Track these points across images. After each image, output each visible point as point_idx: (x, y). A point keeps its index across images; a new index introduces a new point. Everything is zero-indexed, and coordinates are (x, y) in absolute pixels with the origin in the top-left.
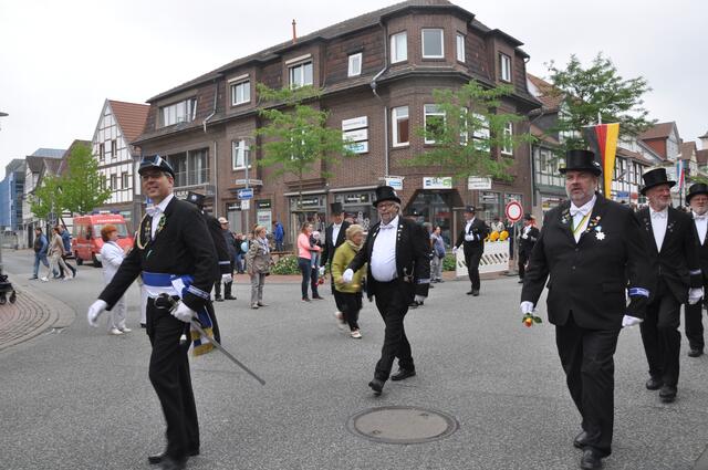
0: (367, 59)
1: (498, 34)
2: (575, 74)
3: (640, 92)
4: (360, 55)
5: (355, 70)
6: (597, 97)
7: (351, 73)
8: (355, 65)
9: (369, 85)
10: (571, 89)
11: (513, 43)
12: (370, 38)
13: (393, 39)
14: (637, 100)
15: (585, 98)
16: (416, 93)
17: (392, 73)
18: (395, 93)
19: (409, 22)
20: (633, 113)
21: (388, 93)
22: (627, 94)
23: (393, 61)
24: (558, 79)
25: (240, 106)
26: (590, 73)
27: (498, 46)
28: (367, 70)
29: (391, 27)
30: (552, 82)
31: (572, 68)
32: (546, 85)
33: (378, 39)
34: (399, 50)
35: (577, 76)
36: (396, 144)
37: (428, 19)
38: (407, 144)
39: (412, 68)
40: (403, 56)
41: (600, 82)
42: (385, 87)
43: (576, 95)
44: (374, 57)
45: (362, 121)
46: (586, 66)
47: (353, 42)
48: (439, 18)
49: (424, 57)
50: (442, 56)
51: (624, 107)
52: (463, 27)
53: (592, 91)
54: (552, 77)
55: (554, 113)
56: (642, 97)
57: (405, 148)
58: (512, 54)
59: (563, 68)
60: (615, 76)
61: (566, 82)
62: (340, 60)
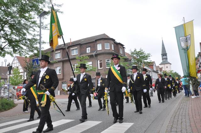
0: (91, 49)
1: (120, 44)
2: (135, 52)
3: (149, 56)
4: (90, 48)
5: (88, 51)
6: (140, 57)
7: (87, 52)
8: (88, 50)
9: (93, 55)
10: (135, 55)
11: (122, 45)
12: (92, 44)
13: (98, 45)
14: (149, 58)
15: (138, 57)
16: (104, 57)
17: (98, 52)
18: (99, 57)
19: (102, 41)
20: (148, 61)
21: (97, 56)
22: (147, 56)
23: (98, 50)
24: (132, 53)
25: (58, 59)
26: (139, 52)
27: (120, 46)
28: (91, 51)
29: (97, 42)
30: (130, 54)
31: (135, 51)
32: (129, 54)
33: (94, 44)
34: (99, 47)
35: (136, 53)
36: (99, 68)
37: (106, 41)
38: (102, 68)
39: (103, 51)
40: (101, 49)
41: (141, 54)
42: (96, 55)
43: (136, 57)
44: (93, 49)
45: (91, 63)
46: (138, 50)
47: (88, 45)
48: (108, 41)
49: (106, 49)
50: (109, 49)
51: (146, 59)
52: (113, 42)
53: (139, 56)
54: (131, 53)
55: (131, 60)
56: (150, 57)
57: (102, 69)
58: (122, 47)
59: (133, 51)
60: (144, 53)
61: (134, 54)
62: (84, 49)
